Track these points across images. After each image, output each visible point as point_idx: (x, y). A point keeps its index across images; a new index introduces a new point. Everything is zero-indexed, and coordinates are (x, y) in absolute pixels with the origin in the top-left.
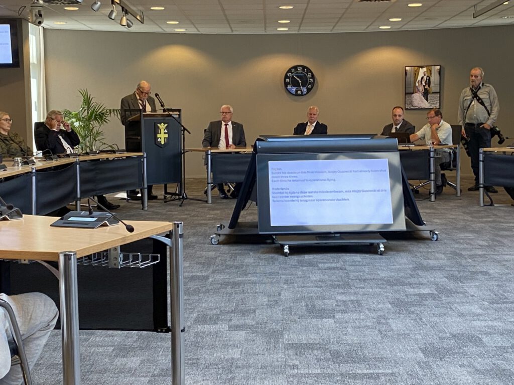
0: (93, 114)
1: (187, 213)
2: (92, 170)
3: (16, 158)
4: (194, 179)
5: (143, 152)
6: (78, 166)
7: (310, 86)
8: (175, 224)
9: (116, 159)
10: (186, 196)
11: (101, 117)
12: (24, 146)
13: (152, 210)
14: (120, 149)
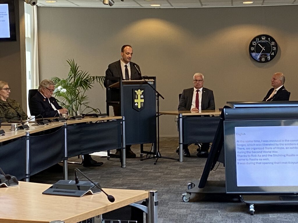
0: (79, 80)
1: (161, 170)
2: (78, 133)
3: (13, 124)
4: (167, 138)
5: (122, 116)
6: (65, 129)
7: (273, 54)
8: (151, 192)
9: (98, 122)
10: (160, 155)
11: (86, 84)
12: (20, 111)
13: (129, 167)
14: (102, 113)
